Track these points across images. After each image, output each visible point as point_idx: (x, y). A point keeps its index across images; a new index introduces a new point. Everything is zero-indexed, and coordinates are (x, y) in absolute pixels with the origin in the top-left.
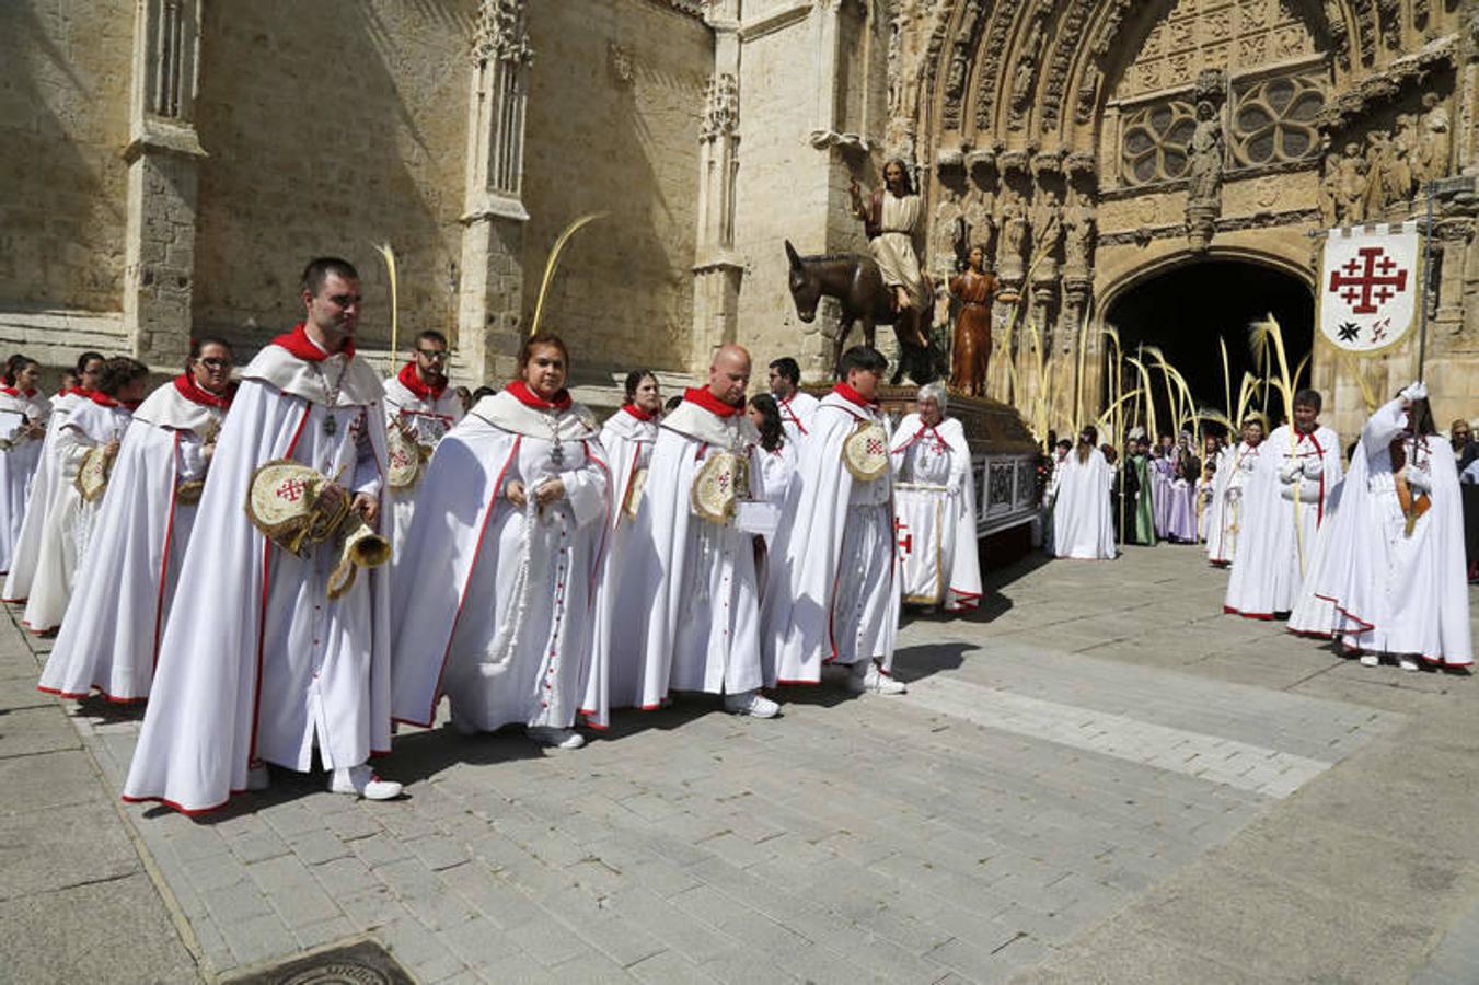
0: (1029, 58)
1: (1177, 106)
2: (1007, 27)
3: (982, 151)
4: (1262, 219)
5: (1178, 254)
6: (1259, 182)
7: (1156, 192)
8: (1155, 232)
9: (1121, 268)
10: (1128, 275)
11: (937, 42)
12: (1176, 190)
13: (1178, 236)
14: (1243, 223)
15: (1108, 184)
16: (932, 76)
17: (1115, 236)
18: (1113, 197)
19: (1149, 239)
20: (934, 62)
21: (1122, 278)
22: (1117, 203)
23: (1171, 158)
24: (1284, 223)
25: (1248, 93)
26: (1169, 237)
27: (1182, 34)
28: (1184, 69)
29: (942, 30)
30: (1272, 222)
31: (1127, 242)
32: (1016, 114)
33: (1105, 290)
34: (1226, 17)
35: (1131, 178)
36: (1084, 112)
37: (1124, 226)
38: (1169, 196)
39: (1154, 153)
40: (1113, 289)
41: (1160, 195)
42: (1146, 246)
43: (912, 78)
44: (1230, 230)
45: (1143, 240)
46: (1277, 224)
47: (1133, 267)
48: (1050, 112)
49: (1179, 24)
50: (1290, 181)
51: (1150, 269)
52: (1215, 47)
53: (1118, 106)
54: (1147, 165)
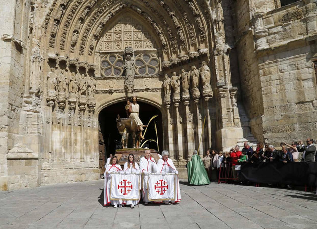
0: (77, 31)
1: (117, 55)
2: (71, 19)
3: (62, 57)
4: (147, 90)
5: (122, 98)
6: (145, 79)
7: (114, 79)
8: (115, 90)
9: (104, 101)
10: (106, 103)
11: (49, 17)
12: (120, 79)
13: (122, 92)
14: (142, 90)
15: (97, 75)
16: (46, 28)
17: (102, 91)
18: (99, 79)
19: (113, 92)
20: (47, 23)
21: (104, 104)
22: (101, 81)
23: (115, 70)
24: (153, 91)
25: (138, 55)
26: (119, 92)
27: (118, 36)
28: (119, 46)
29: (50, 13)
30: (150, 91)
31: (106, 93)
32: (72, 48)
33: (99, 107)
34: (130, 34)
35: (104, 74)
36: (91, 52)
37: (104, 88)
38: (118, 81)
39: (111, 68)
40: (102, 107)
41: (115, 80)
42: (112, 94)
43: (40, 26)
44: (138, 92)
45: (110, 92)
46: (151, 92)
47: (108, 101)
48: (82, 49)
49: (117, 33)
50: (153, 80)
51: (113, 101)
52: (128, 42)
53: (99, 52)
54: (108, 71)
